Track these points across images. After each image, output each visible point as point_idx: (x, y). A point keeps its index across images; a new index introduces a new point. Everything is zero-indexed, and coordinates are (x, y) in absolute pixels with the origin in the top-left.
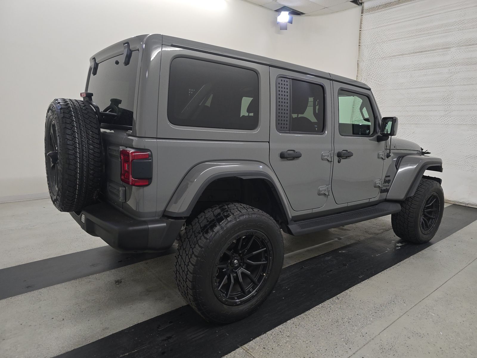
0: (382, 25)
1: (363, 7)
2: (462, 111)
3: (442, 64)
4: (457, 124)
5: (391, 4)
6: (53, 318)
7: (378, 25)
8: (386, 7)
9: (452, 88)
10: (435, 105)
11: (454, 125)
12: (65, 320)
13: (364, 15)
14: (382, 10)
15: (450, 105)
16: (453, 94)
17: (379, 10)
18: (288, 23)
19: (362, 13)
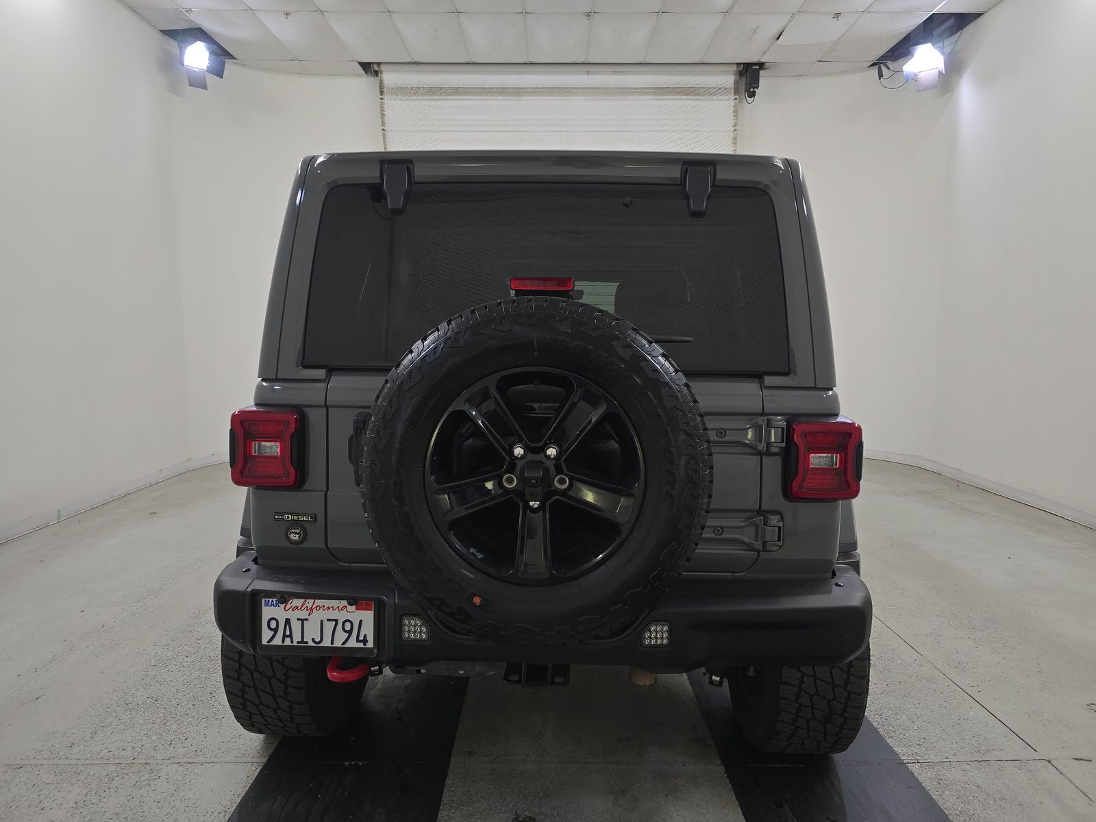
0: (429, 129)
1: (381, 82)
5: (443, 90)
7: (420, 127)
8: (432, 94)
13: (385, 97)
14: (424, 97)
17: (418, 97)
18: (206, 73)
19: (382, 92)
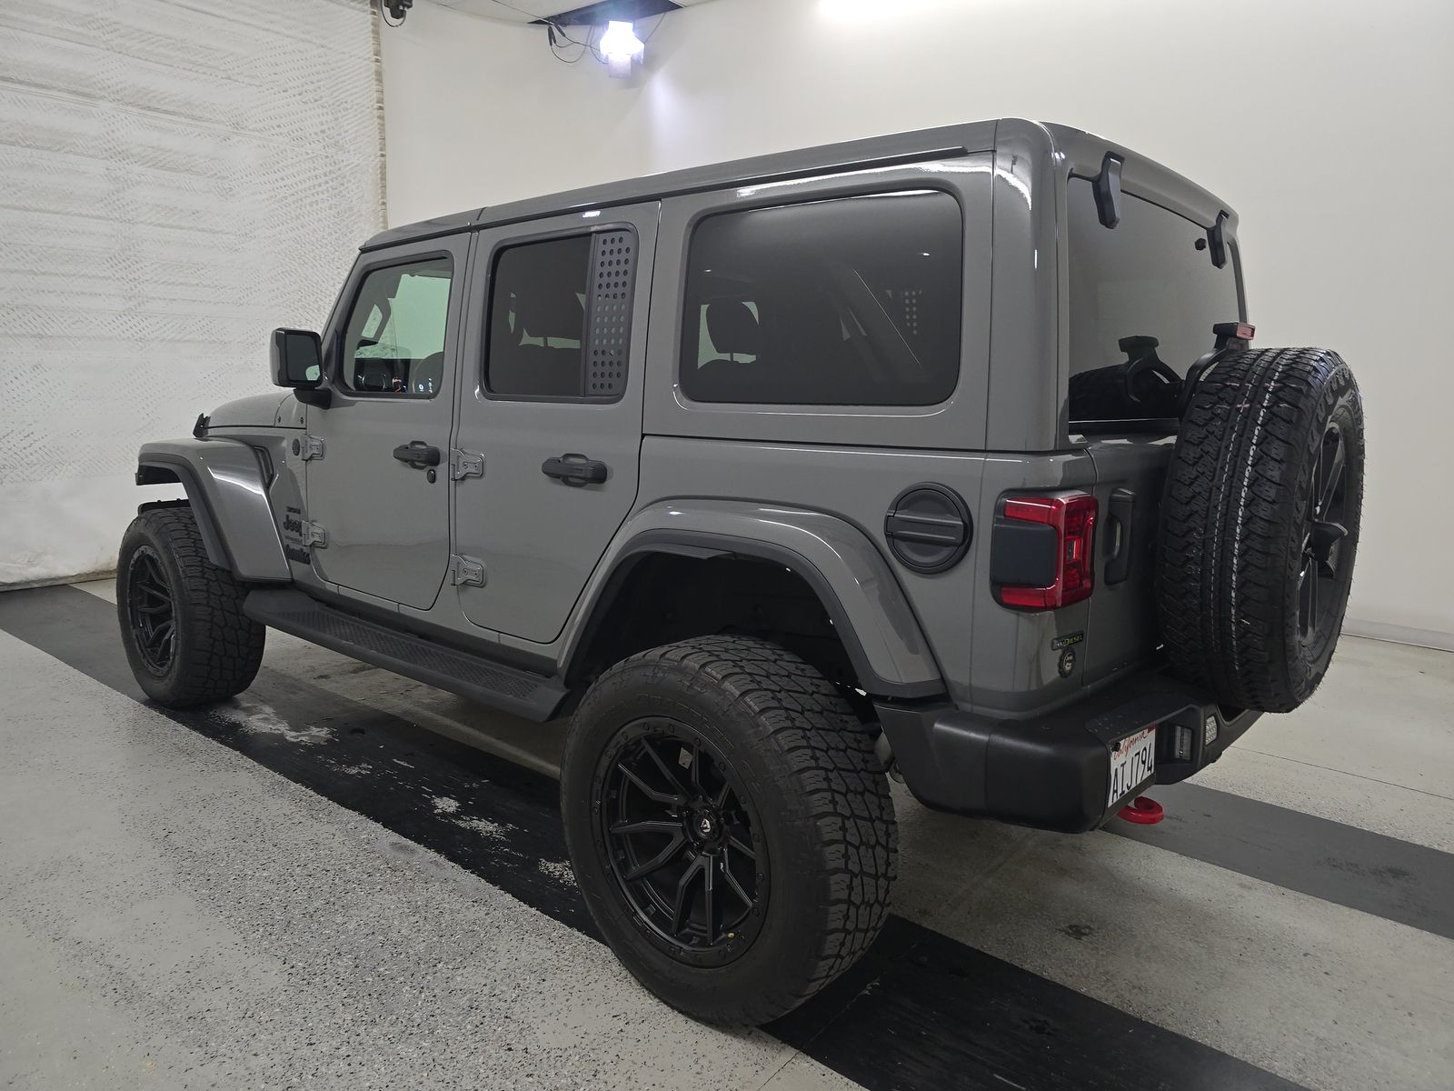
2: (175, 302)
3: (81, 142)
4: (169, 338)
6: (1326, 973)
9: (130, 228)
10: (90, 275)
11: (162, 341)
12: (1303, 952)
15: (135, 279)
16: (136, 247)
